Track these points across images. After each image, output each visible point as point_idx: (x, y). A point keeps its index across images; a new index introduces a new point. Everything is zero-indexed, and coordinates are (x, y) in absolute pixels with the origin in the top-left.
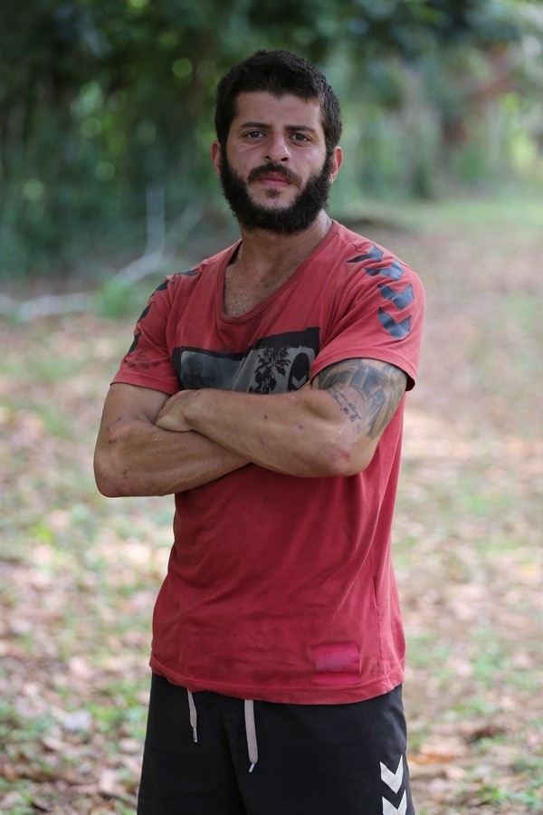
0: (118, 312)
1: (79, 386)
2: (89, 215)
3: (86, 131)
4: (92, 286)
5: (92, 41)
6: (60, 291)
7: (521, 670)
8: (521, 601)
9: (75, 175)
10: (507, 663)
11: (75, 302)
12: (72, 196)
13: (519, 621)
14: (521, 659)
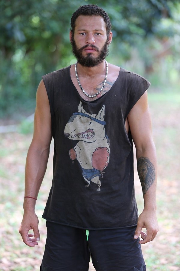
0: (26, 133)
1: (11, 159)
2: (17, 97)
3: (17, 67)
4: (18, 122)
5: (19, 36)
6: (6, 124)
7: (163, 264)
8: (164, 239)
9: (12, 83)
10: (158, 262)
11: (11, 128)
12: (11, 90)
13: (163, 246)
14: (163, 261)
